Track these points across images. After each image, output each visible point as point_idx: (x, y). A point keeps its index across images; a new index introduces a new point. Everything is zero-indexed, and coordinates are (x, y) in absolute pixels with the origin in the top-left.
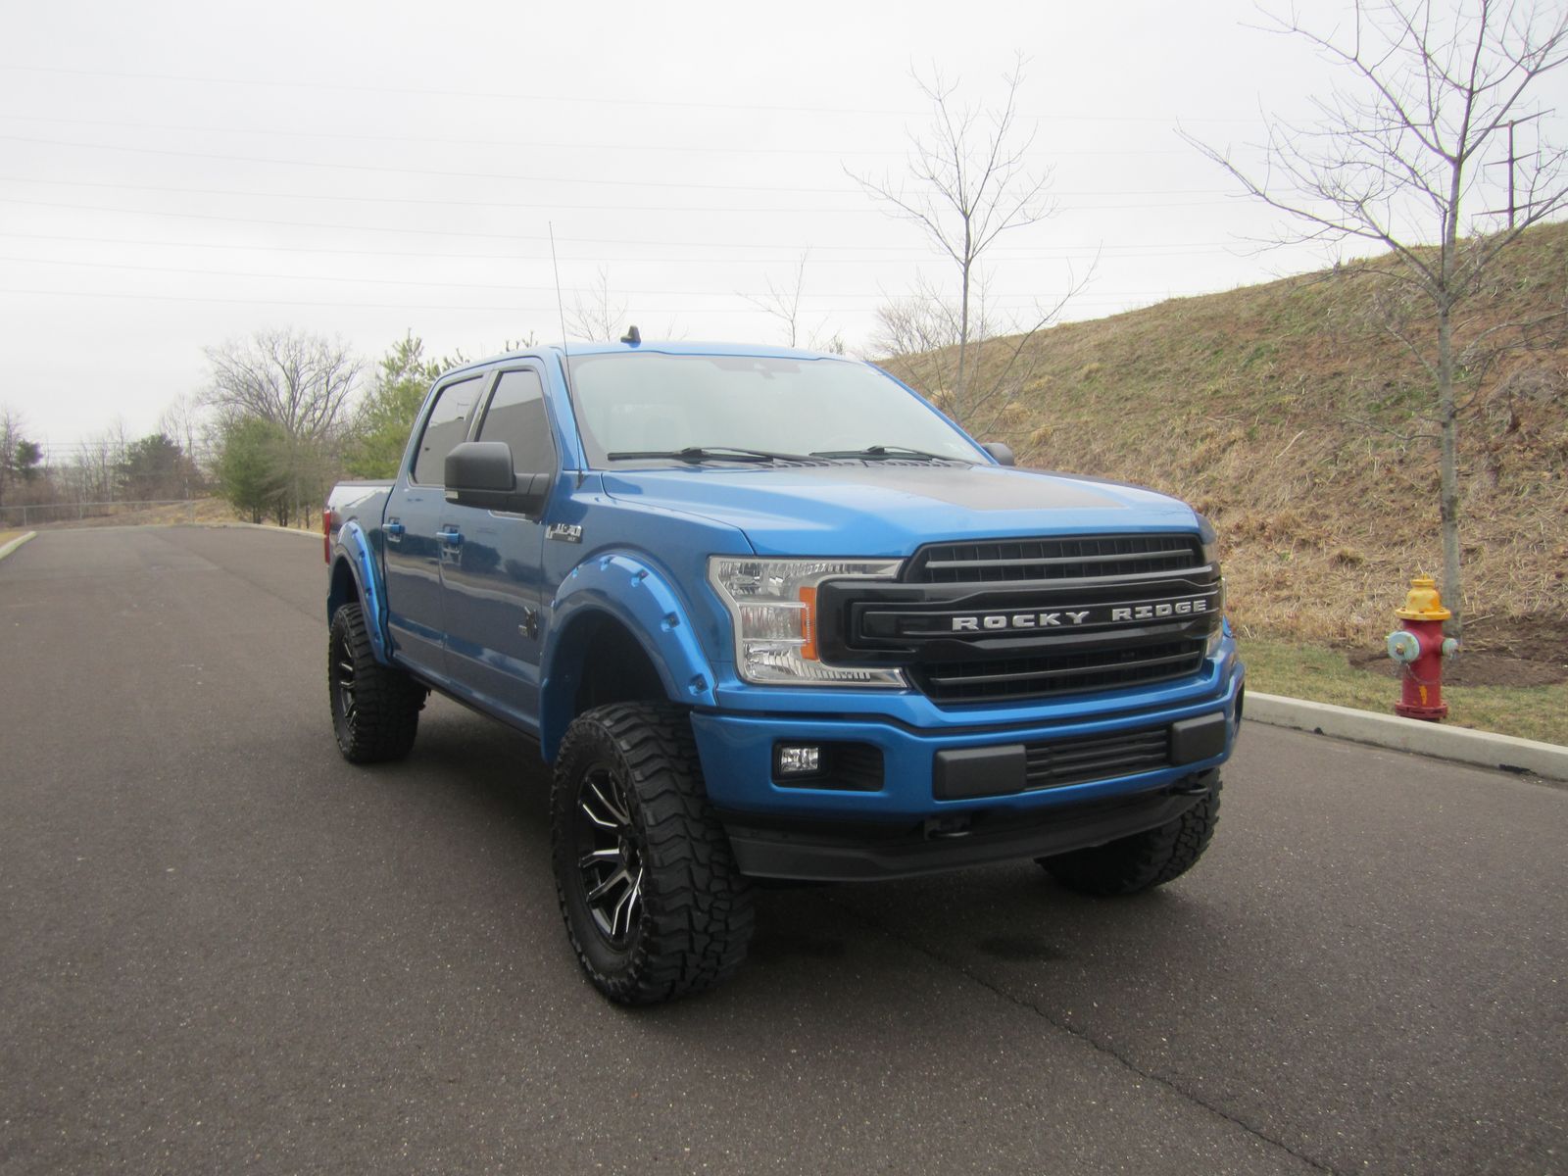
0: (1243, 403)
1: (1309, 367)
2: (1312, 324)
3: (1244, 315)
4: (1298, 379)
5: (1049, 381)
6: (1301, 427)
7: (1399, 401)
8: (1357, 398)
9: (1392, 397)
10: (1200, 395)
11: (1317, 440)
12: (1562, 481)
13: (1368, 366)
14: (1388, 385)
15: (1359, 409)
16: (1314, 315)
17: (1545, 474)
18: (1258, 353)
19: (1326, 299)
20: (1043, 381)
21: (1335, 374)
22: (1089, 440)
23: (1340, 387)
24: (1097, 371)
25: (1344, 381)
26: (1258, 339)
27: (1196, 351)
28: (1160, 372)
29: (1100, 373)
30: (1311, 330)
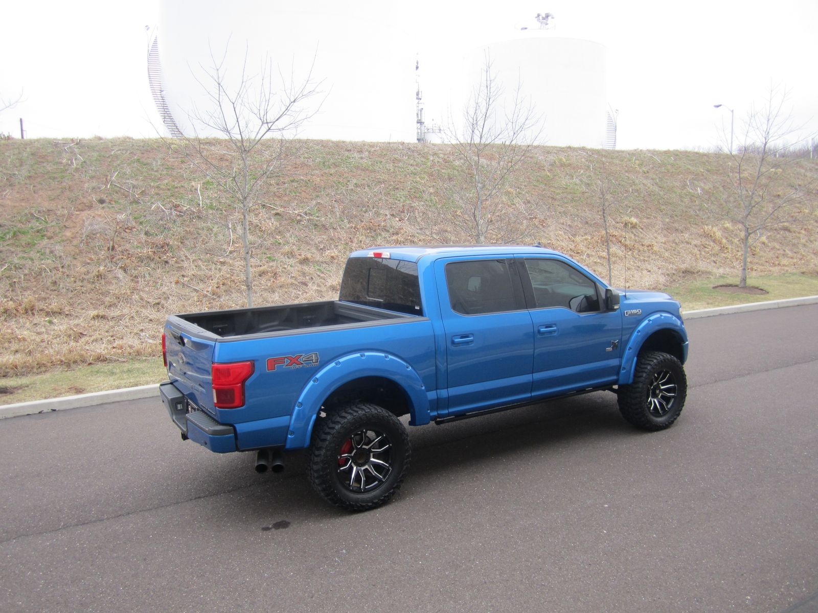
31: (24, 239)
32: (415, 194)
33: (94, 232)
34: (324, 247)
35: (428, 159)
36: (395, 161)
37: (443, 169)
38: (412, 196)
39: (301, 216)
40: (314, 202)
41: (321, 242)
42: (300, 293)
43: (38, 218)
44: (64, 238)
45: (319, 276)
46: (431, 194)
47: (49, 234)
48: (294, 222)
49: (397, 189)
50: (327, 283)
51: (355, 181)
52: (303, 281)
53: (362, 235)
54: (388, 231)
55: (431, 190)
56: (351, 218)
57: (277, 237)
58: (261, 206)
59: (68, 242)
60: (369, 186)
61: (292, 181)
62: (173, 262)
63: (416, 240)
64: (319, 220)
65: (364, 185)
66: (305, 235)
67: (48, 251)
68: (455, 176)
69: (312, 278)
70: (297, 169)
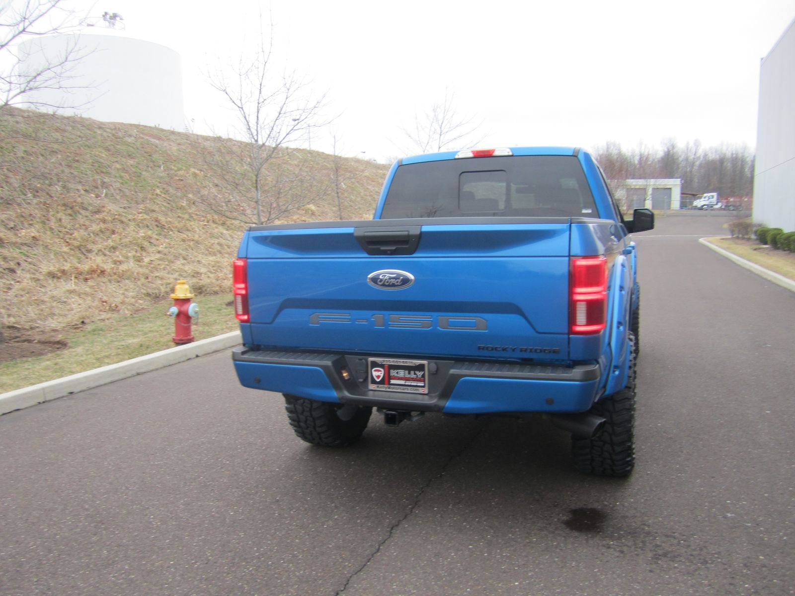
32: (100, 169)
34: (15, 225)
35: (95, 132)
36: (57, 130)
37: (117, 144)
38: (98, 171)
41: (9, 219)
42: (12, 282)
45: (26, 261)
46: (118, 170)
49: (78, 161)
50: (41, 270)
51: (23, 148)
52: (8, 267)
53: (58, 212)
54: (86, 209)
55: (118, 166)
56: (36, 192)
60: (42, 155)
63: (123, 219)
65: (35, 153)
68: (134, 154)
69: (19, 264)
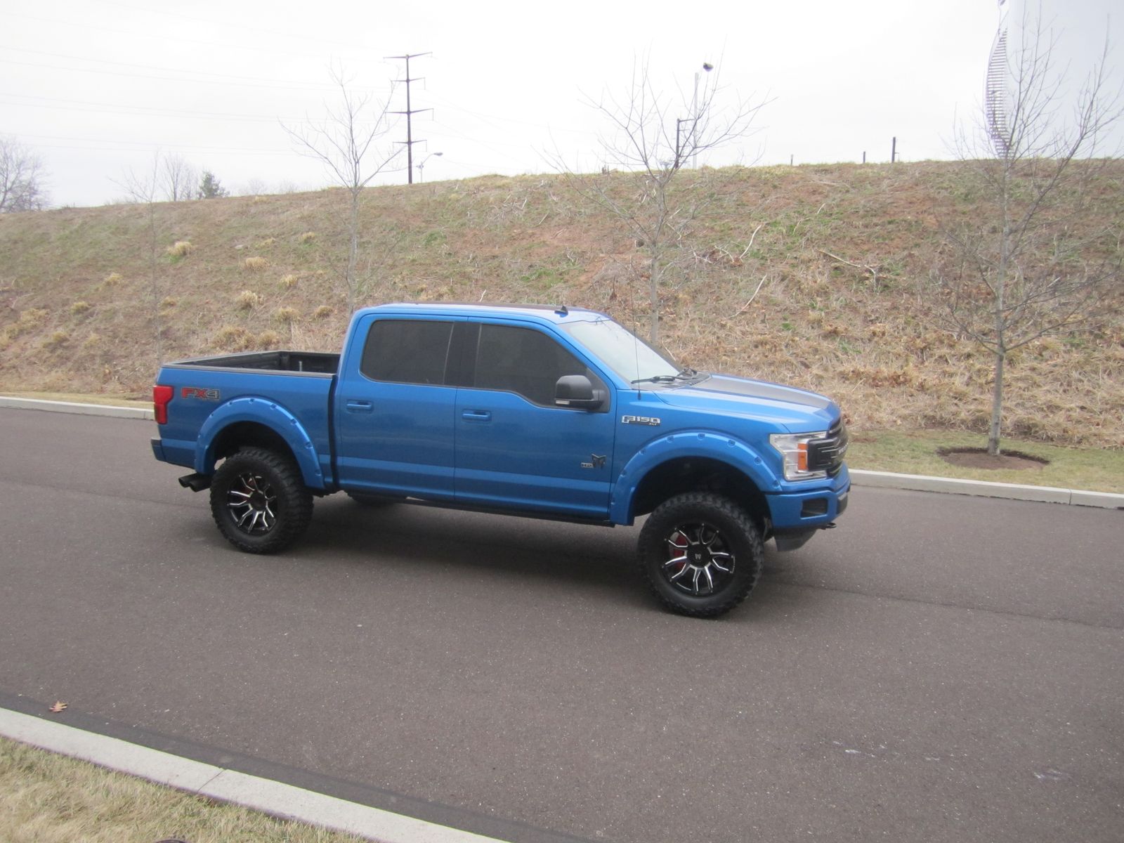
0: (438, 269)
1: (473, 250)
2: (460, 221)
3: (409, 209)
4: (469, 258)
5: (273, 242)
6: (484, 288)
7: (540, 276)
8: (513, 273)
9: (535, 273)
10: (402, 262)
11: (497, 297)
12: (647, 327)
13: (512, 253)
14: (531, 266)
15: (516, 280)
16: (459, 215)
17: (637, 323)
18: (432, 237)
19: (463, 205)
20: (269, 241)
21: (494, 256)
22: (330, 287)
23: (499, 265)
24: (314, 238)
25: (501, 261)
26: (427, 228)
27: (384, 230)
28: (364, 242)
29: (316, 240)
30: (462, 225)
31: (546, 280)
33: (606, 278)
34: (877, 317)
39: (871, 272)
40: (906, 253)
41: (877, 311)
43: (569, 260)
44: (577, 283)
45: (836, 356)
47: (566, 277)
48: (855, 280)
52: (808, 361)
57: (819, 299)
58: (822, 256)
59: (578, 287)
61: (890, 223)
62: (668, 319)
64: (895, 280)
66: (860, 299)
67: (554, 296)
69: (823, 358)
70: (911, 206)
